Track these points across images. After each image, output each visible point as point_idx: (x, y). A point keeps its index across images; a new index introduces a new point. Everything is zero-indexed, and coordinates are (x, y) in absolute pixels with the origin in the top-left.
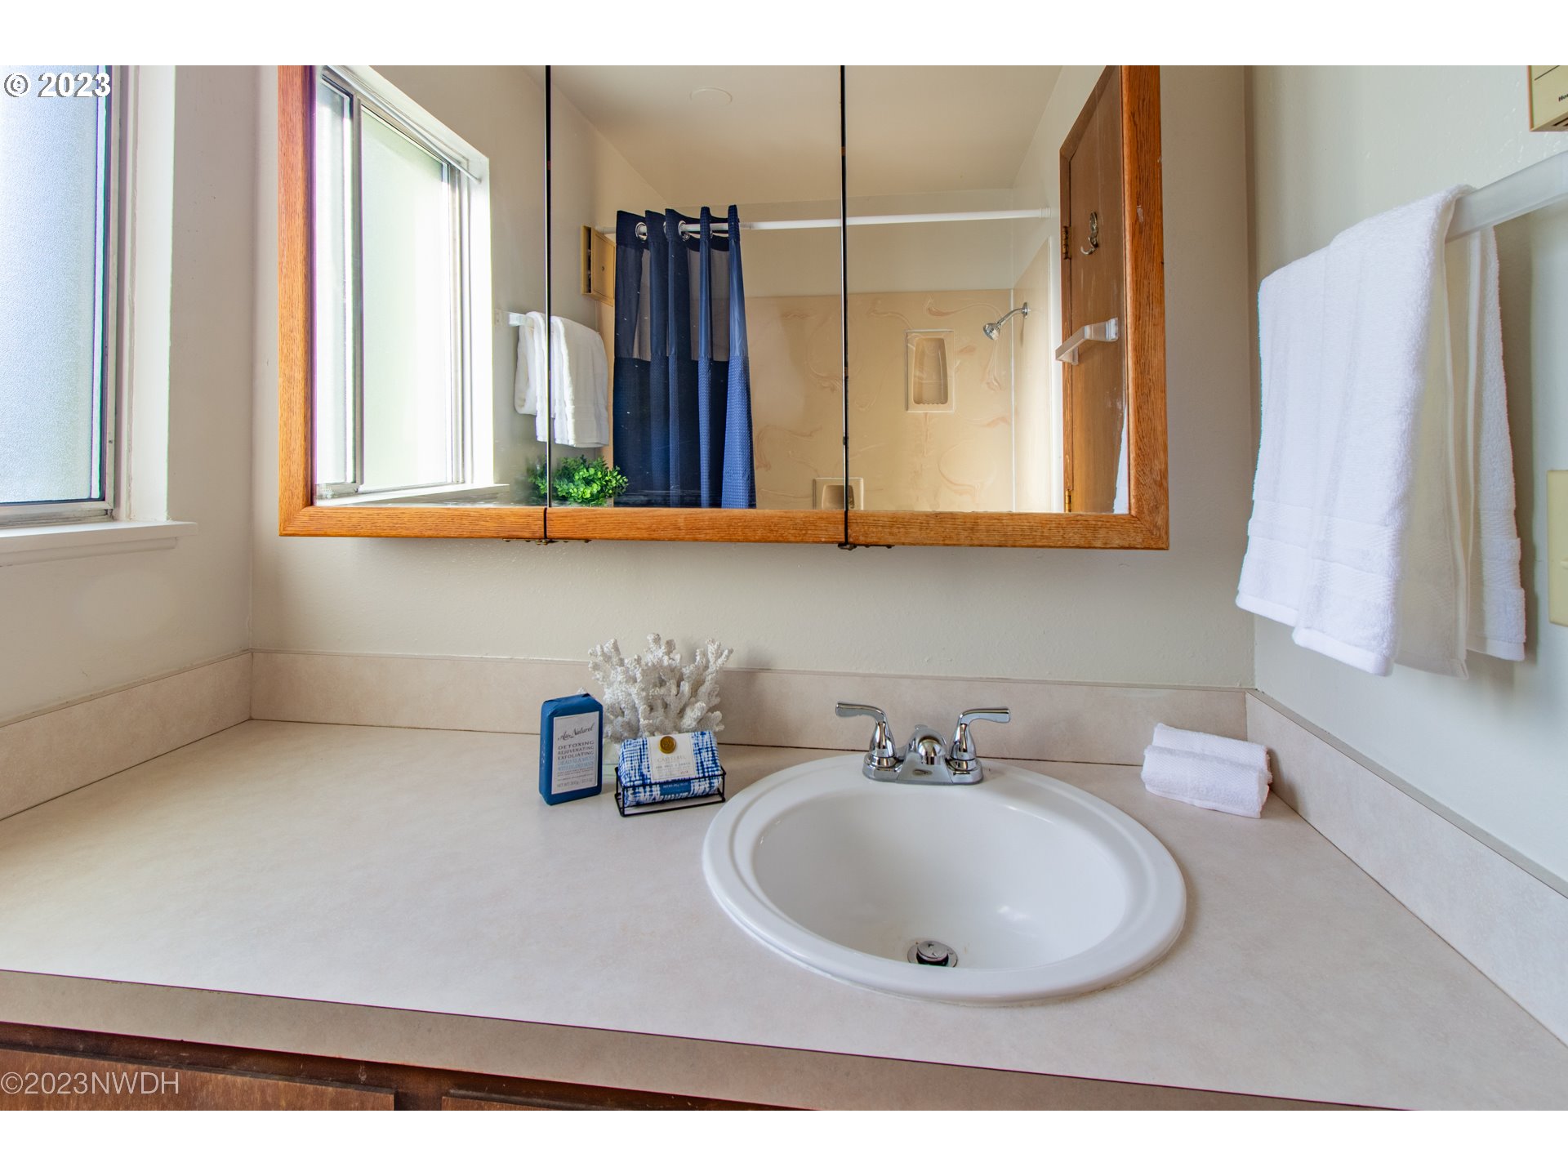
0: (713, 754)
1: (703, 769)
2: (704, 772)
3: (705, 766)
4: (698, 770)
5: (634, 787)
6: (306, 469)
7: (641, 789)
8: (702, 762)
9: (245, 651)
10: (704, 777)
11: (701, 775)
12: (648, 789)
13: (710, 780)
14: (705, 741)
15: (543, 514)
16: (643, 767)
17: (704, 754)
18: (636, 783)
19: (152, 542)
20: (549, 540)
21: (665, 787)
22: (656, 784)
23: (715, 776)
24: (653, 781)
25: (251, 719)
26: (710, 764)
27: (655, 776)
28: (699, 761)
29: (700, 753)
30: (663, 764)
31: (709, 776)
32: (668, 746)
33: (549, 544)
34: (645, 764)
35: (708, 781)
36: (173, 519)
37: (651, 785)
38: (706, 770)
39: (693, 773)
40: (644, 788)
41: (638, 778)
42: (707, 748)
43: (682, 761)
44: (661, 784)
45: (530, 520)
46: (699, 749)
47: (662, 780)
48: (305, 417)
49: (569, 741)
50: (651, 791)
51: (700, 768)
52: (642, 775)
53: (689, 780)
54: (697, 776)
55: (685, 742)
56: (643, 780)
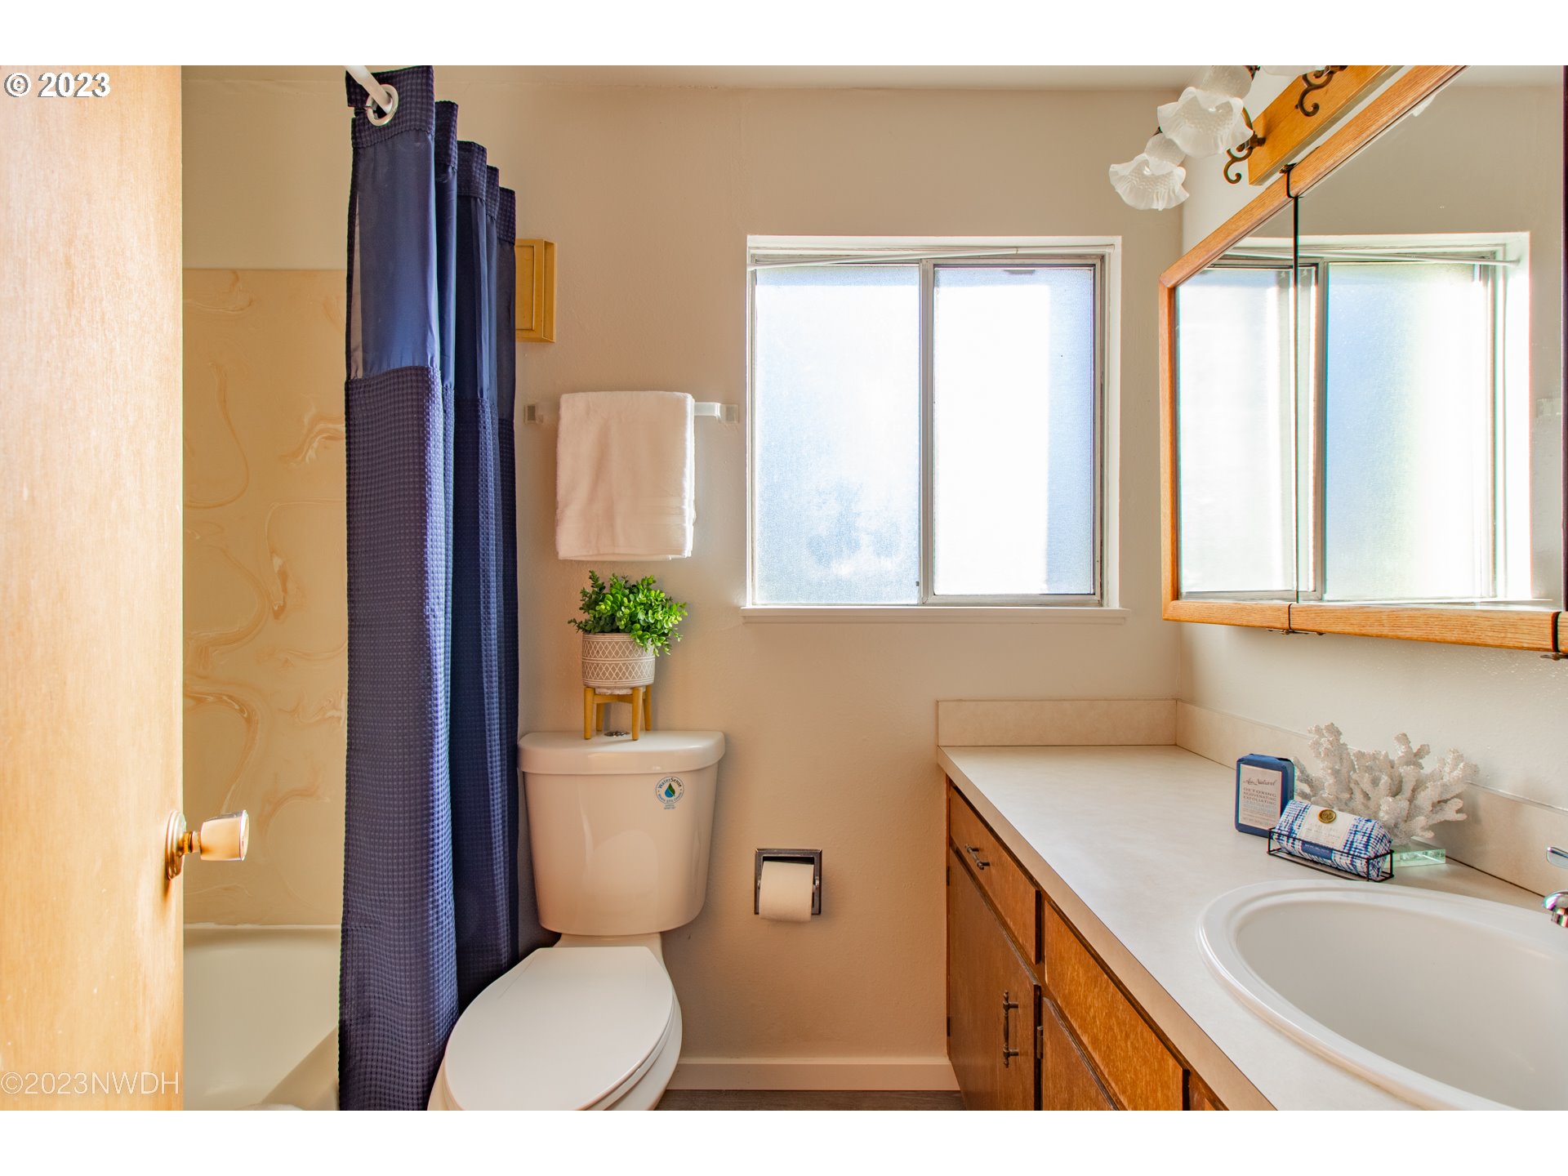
0: (1368, 840)
1: (1350, 847)
2: (1350, 850)
3: (1354, 846)
4: (1345, 846)
5: (1280, 835)
6: (1173, 575)
7: (1285, 838)
8: (1352, 842)
9: (1174, 699)
10: (1348, 854)
11: (1345, 851)
12: (1291, 840)
13: (1352, 858)
14: (1366, 826)
15: (1287, 609)
16: (1295, 824)
17: (1359, 836)
18: (1283, 832)
19: (1116, 619)
20: (1291, 631)
21: (1306, 845)
22: (1299, 840)
23: (1360, 857)
24: (1297, 837)
25: (1176, 745)
26: (1361, 846)
27: (1302, 833)
28: (1350, 840)
29: (1355, 834)
30: (1314, 829)
31: (1353, 855)
32: (1326, 817)
33: (1291, 635)
34: (1297, 822)
35: (1350, 859)
36: (1123, 607)
37: (1294, 839)
38: (1353, 849)
39: (1338, 845)
40: (1288, 839)
41: (1286, 829)
42: (1365, 833)
43: (1332, 833)
44: (1304, 842)
45: (1280, 613)
46: (1356, 831)
47: (1305, 840)
48: (1172, 539)
49: (1251, 787)
50: (1293, 843)
51: (1348, 845)
52: (1291, 829)
53: (1331, 850)
54: (1342, 850)
55: (1345, 821)
56: (1290, 833)
